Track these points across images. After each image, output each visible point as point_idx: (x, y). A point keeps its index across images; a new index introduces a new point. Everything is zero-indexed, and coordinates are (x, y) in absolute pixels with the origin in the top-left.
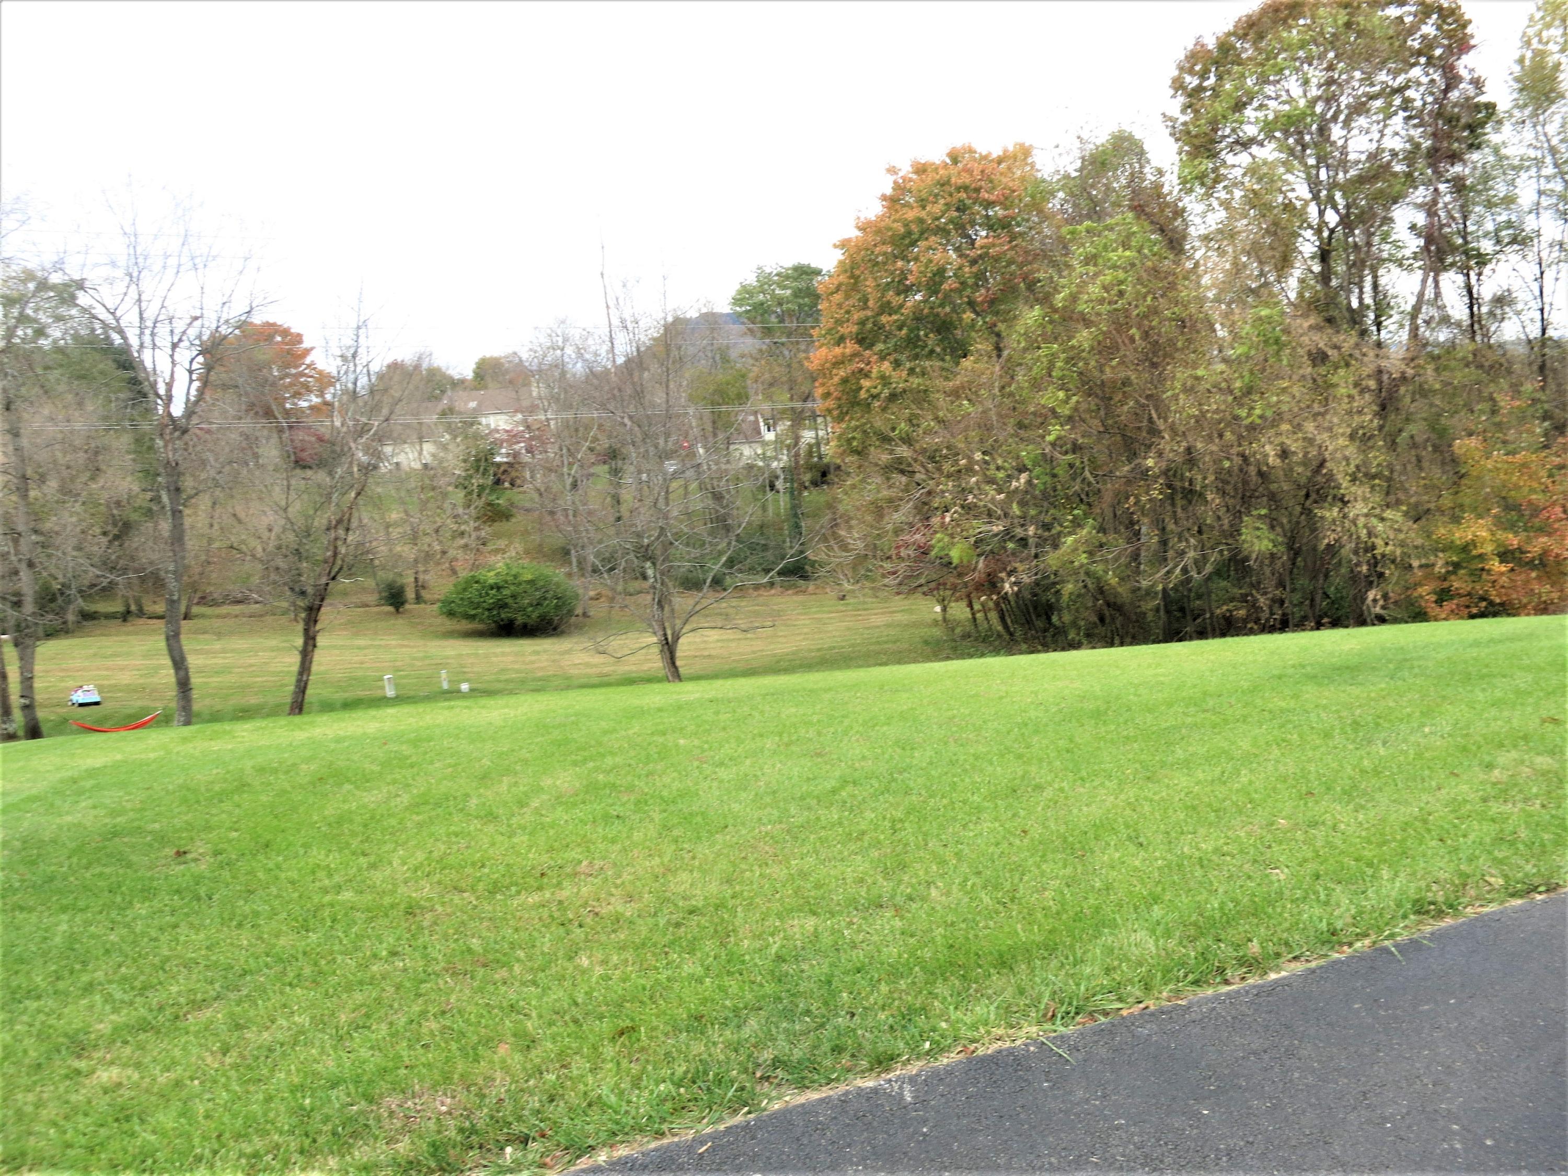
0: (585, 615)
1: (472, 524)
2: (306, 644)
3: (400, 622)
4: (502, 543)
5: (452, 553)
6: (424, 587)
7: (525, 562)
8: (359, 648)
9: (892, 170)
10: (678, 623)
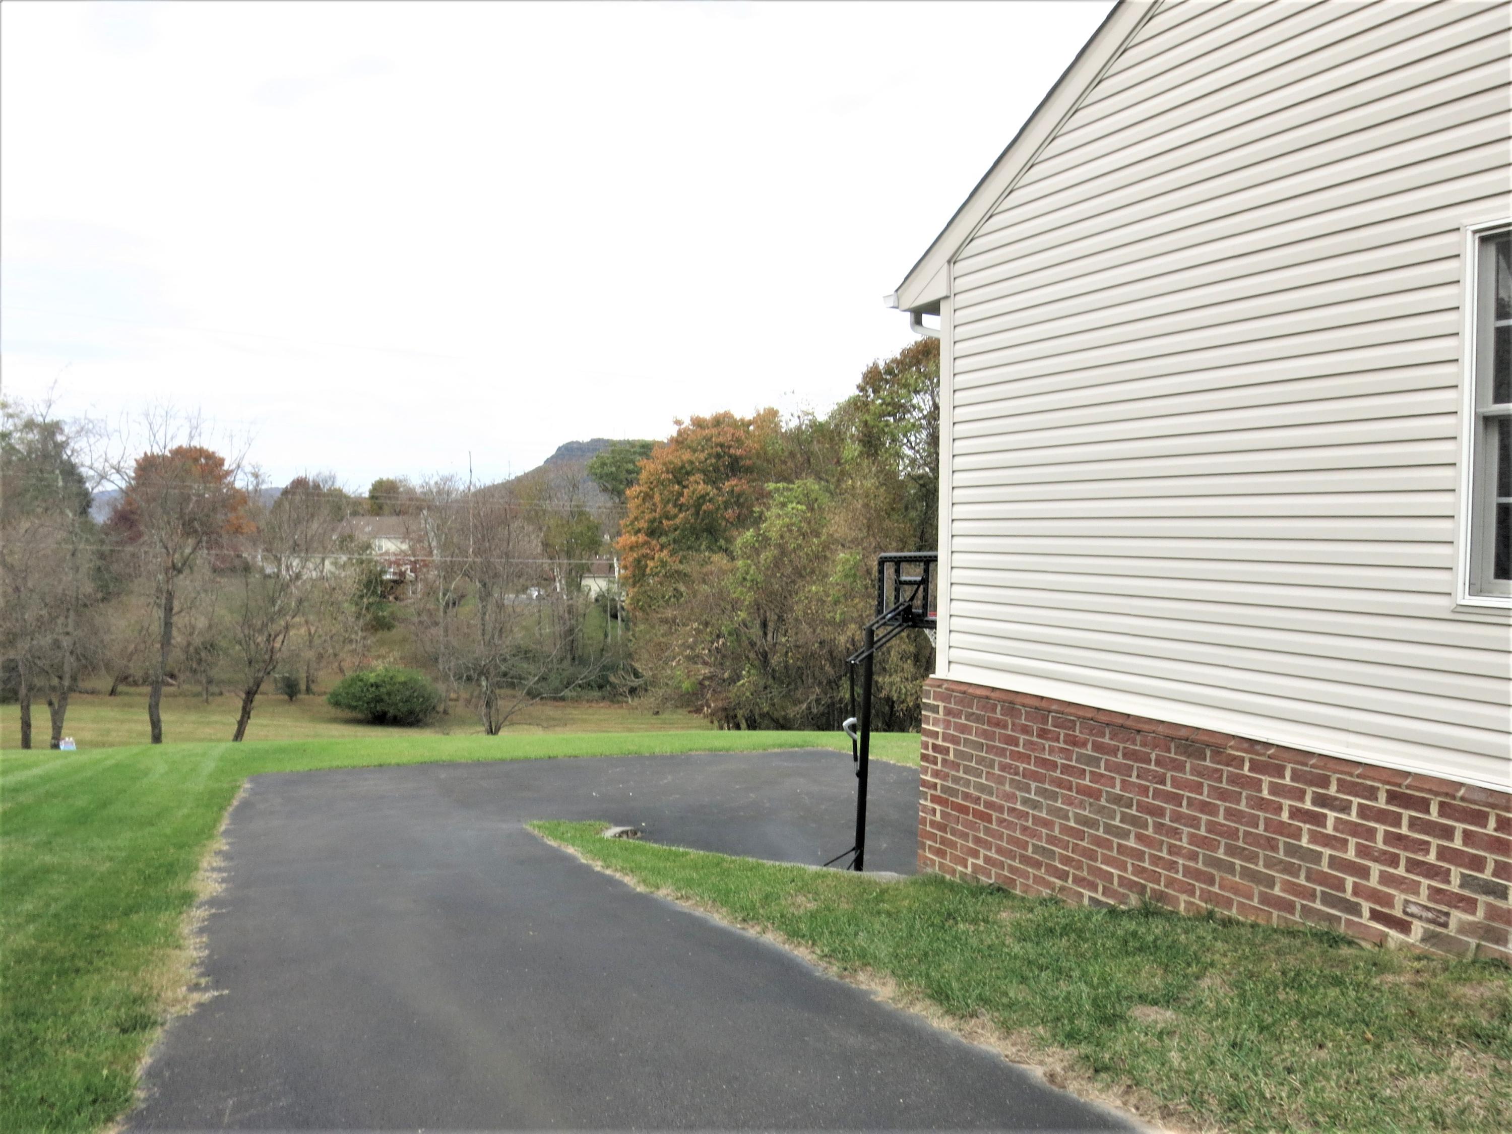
0: (445, 712)
1: (360, 633)
2: (243, 717)
3: (293, 708)
4: (383, 651)
5: (342, 655)
6: (313, 681)
7: (401, 667)
8: (262, 725)
9: (678, 422)
10: (501, 718)
